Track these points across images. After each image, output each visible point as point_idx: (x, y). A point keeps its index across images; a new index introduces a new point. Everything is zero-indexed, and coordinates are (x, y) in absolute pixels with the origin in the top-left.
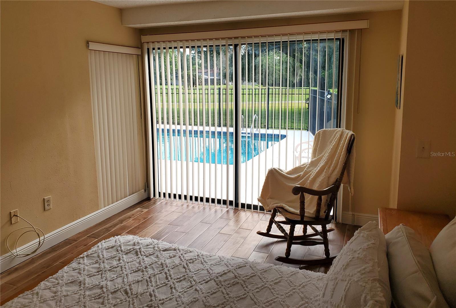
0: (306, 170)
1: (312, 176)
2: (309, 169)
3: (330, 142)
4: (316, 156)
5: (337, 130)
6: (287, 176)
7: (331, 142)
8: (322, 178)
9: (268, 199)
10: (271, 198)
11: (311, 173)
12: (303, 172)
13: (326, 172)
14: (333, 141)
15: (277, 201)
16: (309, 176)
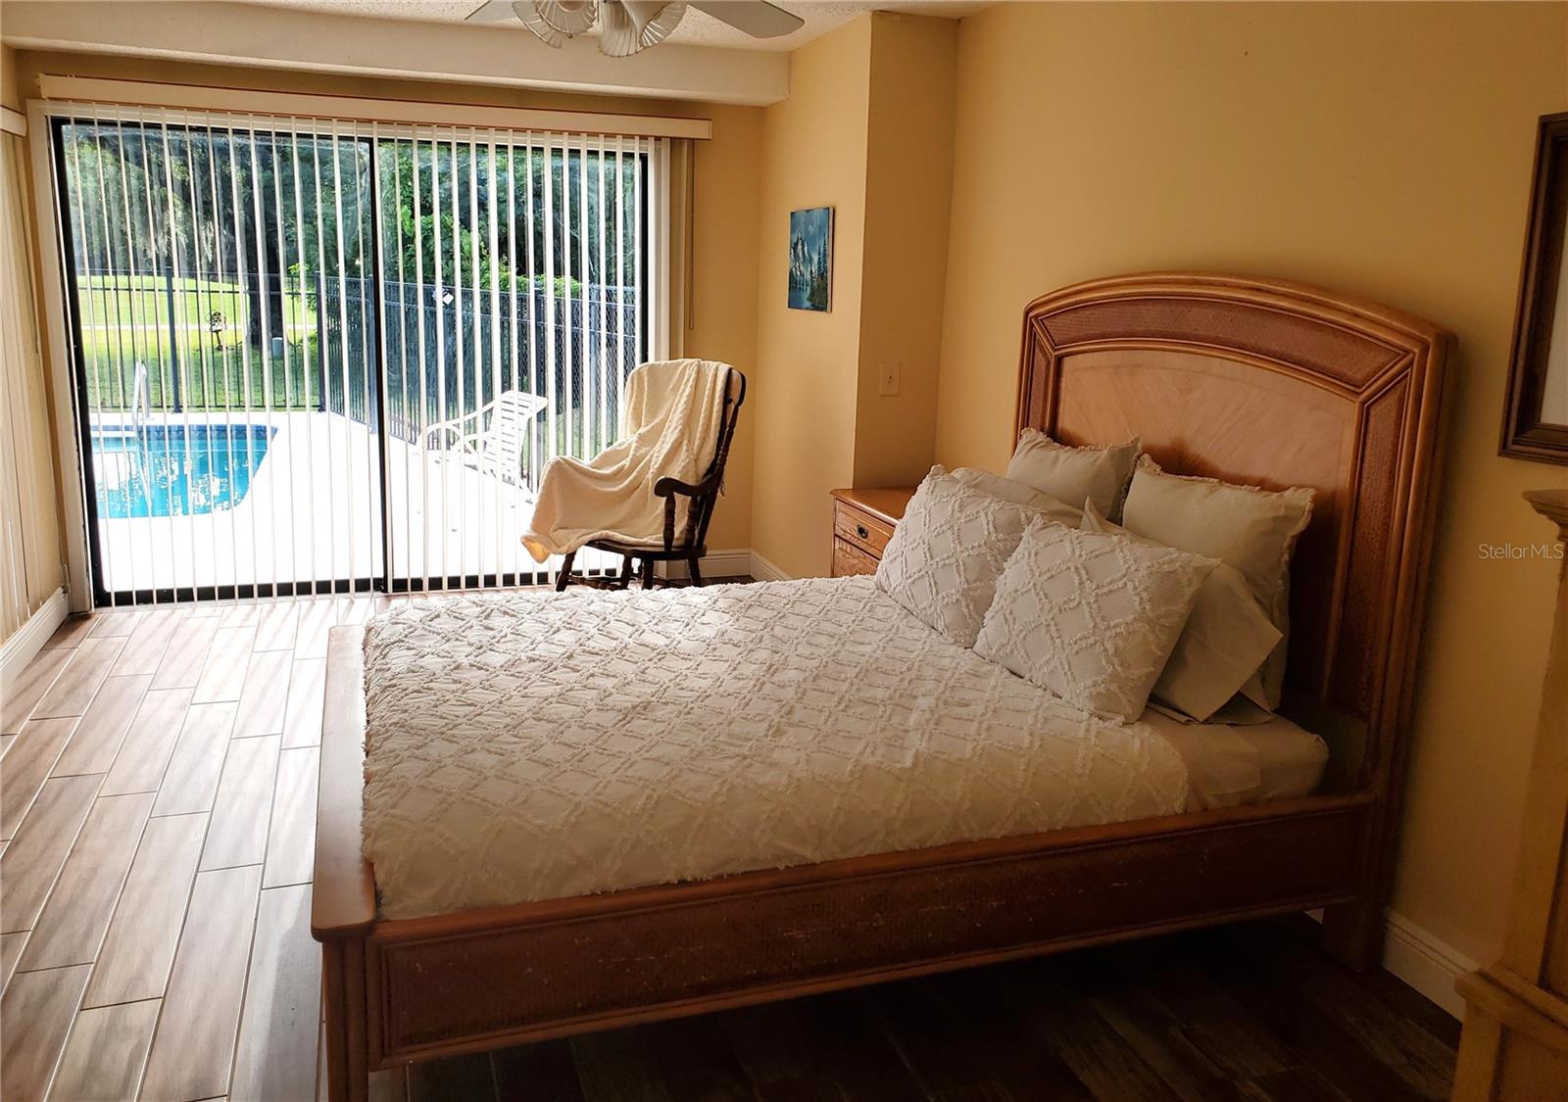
0: (634, 455)
1: (656, 463)
2: (641, 452)
3: (672, 390)
4: (643, 423)
5: (683, 363)
6: (594, 473)
7: (675, 389)
8: (683, 464)
9: (555, 531)
10: (561, 528)
11: (647, 458)
12: (628, 459)
13: (687, 451)
14: (682, 387)
15: (584, 531)
16: (647, 466)
